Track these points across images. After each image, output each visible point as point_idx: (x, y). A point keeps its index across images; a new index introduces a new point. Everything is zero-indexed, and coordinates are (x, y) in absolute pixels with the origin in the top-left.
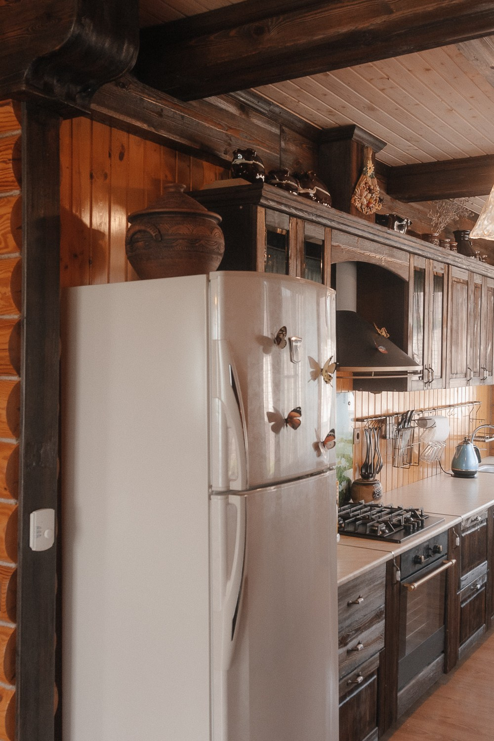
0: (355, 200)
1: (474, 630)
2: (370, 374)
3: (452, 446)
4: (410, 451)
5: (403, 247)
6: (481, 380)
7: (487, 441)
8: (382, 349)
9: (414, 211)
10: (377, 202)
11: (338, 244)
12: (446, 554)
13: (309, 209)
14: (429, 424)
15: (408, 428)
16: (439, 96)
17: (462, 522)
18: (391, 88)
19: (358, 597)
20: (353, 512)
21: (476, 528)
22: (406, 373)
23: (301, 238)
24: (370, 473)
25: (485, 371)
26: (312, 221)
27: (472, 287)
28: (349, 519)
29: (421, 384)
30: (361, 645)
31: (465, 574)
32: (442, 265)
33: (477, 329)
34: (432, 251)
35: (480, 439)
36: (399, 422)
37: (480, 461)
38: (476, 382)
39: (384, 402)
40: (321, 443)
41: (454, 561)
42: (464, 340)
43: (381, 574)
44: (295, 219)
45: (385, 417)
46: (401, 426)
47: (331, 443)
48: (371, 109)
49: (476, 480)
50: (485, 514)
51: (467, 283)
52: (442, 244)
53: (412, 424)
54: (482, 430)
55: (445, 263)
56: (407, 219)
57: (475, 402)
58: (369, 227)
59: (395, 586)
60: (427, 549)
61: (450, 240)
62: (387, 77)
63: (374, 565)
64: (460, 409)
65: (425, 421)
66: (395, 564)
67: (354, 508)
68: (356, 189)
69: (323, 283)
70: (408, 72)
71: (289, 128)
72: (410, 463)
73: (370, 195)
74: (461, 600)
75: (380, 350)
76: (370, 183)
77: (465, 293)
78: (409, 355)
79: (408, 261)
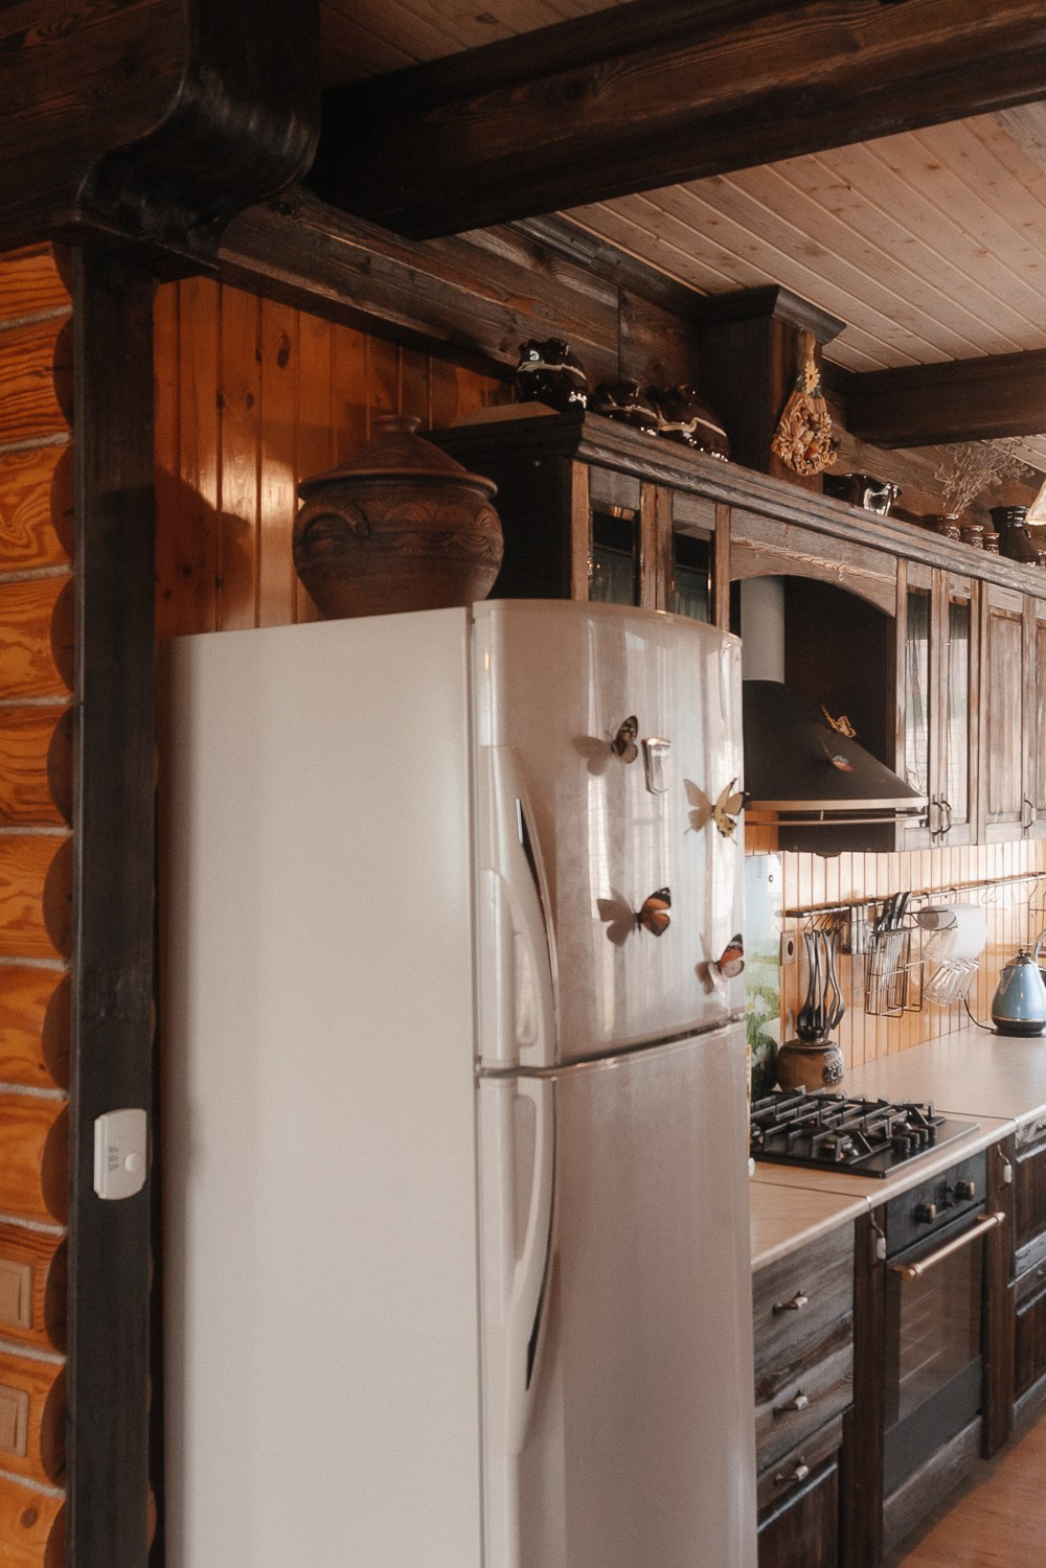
0: (779, 445)
2: (815, 815)
3: (991, 970)
4: (902, 980)
5: (883, 545)
8: (840, 762)
9: (906, 466)
10: (827, 449)
11: (744, 538)
12: (983, 1202)
13: (683, 467)
14: (943, 921)
15: (897, 930)
16: (958, 223)
17: (1017, 1131)
18: (855, 206)
19: (795, 1293)
20: (782, 1110)
22: (891, 812)
23: (665, 526)
24: (818, 1028)
26: (689, 492)
27: (1031, 629)
28: (774, 1126)
29: (925, 835)
30: (804, 1399)
31: (1025, 1245)
32: (967, 582)
34: (946, 551)
36: (878, 918)
38: (1040, 832)
39: (845, 874)
40: (714, 964)
41: (1001, 1216)
42: (1015, 741)
43: (843, 1245)
44: (653, 487)
45: (848, 908)
46: (882, 927)
47: (736, 963)
48: (814, 252)
51: (1020, 619)
52: (965, 536)
53: (906, 921)
55: (973, 577)
56: (892, 485)
57: (1041, 873)
58: (810, 501)
59: (876, 1269)
60: (943, 1189)
61: (982, 528)
62: (845, 184)
63: (829, 1226)
64: (1008, 887)
65: (933, 915)
66: (874, 1224)
67: (785, 1104)
68: (782, 423)
69: (713, 622)
70: (892, 172)
71: (638, 294)
72: (903, 1005)
73: (811, 434)
74: (1016, 1301)
75: (837, 764)
76: (811, 409)
77: (1016, 641)
78: (898, 775)
79: (895, 573)
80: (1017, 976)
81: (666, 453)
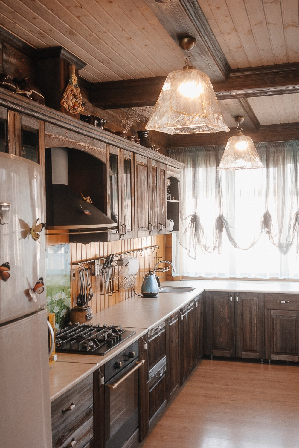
0: (63, 102)
1: (159, 405)
2: (77, 230)
3: (141, 277)
4: (112, 283)
5: (101, 139)
6: (159, 231)
7: (164, 271)
8: (87, 212)
9: (110, 116)
10: (81, 105)
11: (50, 133)
12: (138, 357)
13: (24, 105)
14: (125, 263)
15: (110, 267)
16: (120, 26)
17: (149, 332)
18: (85, 16)
19: (71, 404)
20: (71, 332)
21: (158, 334)
22: (106, 229)
23: (18, 126)
24: (84, 302)
25: (161, 225)
26: (28, 115)
27: (150, 169)
28: (67, 339)
29: (118, 236)
30: (74, 442)
31: (151, 368)
32: (130, 153)
33: (154, 197)
34: (122, 142)
35: (159, 270)
36: (104, 263)
37: (159, 286)
38: (155, 233)
39: (93, 249)
40: (32, 289)
41: (143, 361)
42: (146, 205)
43: (89, 382)
44: (13, 112)
45: (94, 260)
46: (105, 266)
47: (41, 289)
48: (72, 34)
49: (158, 299)
50: (164, 324)
51: (147, 166)
52: (129, 138)
53: (113, 263)
54: (160, 265)
55: (131, 152)
56: (104, 120)
57: (155, 246)
58: (74, 122)
59: (101, 388)
60: (124, 355)
61: (134, 137)
62: (80, 6)
63: (83, 377)
64: (146, 251)
65: (122, 261)
66: (100, 372)
67: (71, 330)
68: (64, 95)
69: (39, 163)
70: (96, 2)
71: (9, 45)
72: (113, 291)
73: (74, 100)
74: (149, 387)
75: (86, 212)
76: (75, 91)
77: (145, 173)
78: (108, 216)
79: (106, 149)
80: (149, 279)
81: (17, 99)
